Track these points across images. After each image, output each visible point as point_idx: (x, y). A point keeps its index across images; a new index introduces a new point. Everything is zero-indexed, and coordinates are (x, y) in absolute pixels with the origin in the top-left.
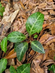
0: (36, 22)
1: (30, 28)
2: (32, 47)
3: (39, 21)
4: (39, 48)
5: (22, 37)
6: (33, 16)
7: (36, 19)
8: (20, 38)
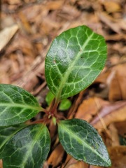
0: (80, 54)
1: (60, 73)
2: (65, 145)
3: (91, 53)
4: (91, 148)
5: (25, 107)
6: (70, 35)
7: (82, 44)
8: (19, 109)
